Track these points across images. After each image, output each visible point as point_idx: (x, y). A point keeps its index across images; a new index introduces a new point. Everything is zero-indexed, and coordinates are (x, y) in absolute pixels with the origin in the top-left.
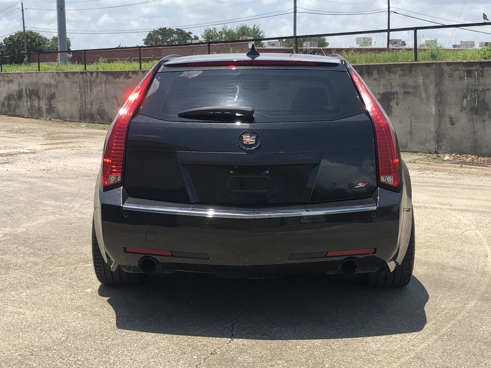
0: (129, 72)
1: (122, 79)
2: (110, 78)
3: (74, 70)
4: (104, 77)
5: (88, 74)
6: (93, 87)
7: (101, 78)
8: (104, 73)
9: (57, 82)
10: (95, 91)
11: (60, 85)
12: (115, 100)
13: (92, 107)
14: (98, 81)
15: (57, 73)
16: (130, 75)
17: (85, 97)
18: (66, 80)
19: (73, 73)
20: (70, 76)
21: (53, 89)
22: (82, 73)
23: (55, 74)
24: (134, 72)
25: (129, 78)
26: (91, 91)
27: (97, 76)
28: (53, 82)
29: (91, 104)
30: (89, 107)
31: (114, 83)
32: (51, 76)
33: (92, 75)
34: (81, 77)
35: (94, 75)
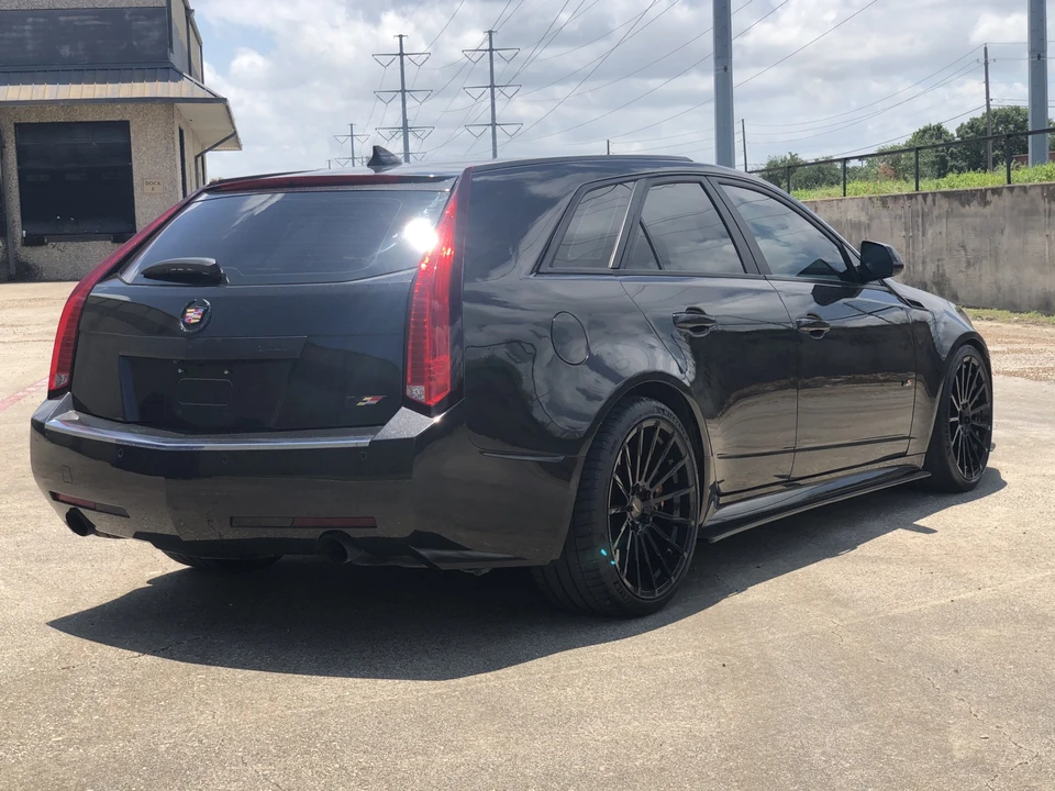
0: (986, 190)
1: (974, 207)
2: (956, 204)
3: (897, 192)
4: (944, 204)
5: (920, 198)
6: (927, 226)
7: (940, 207)
8: (946, 195)
9: (871, 219)
10: (930, 233)
11: (875, 224)
12: (963, 253)
13: (924, 269)
14: (936, 212)
15: (870, 198)
16: (989, 196)
17: (913, 249)
18: (884, 212)
19: (896, 198)
20: (890, 204)
21: (863, 234)
22: (910, 197)
23: (867, 201)
24: (996, 191)
25: (986, 203)
26: (923, 235)
27: (934, 201)
28: (864, 218)
29: (924, 263)
30: (920, 268)
31: (963, 216)
32: (861, 205)
33: (925, 201)
34: (907, 203)
35: (929, 199)
